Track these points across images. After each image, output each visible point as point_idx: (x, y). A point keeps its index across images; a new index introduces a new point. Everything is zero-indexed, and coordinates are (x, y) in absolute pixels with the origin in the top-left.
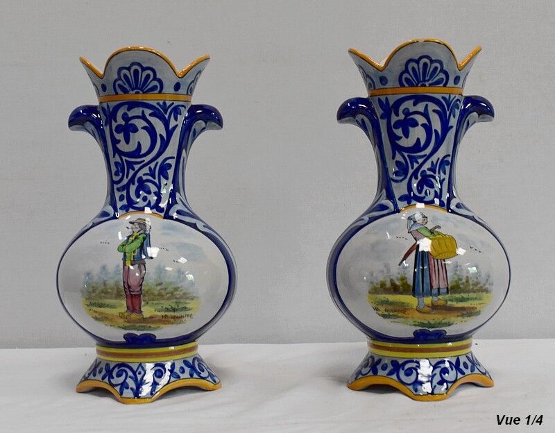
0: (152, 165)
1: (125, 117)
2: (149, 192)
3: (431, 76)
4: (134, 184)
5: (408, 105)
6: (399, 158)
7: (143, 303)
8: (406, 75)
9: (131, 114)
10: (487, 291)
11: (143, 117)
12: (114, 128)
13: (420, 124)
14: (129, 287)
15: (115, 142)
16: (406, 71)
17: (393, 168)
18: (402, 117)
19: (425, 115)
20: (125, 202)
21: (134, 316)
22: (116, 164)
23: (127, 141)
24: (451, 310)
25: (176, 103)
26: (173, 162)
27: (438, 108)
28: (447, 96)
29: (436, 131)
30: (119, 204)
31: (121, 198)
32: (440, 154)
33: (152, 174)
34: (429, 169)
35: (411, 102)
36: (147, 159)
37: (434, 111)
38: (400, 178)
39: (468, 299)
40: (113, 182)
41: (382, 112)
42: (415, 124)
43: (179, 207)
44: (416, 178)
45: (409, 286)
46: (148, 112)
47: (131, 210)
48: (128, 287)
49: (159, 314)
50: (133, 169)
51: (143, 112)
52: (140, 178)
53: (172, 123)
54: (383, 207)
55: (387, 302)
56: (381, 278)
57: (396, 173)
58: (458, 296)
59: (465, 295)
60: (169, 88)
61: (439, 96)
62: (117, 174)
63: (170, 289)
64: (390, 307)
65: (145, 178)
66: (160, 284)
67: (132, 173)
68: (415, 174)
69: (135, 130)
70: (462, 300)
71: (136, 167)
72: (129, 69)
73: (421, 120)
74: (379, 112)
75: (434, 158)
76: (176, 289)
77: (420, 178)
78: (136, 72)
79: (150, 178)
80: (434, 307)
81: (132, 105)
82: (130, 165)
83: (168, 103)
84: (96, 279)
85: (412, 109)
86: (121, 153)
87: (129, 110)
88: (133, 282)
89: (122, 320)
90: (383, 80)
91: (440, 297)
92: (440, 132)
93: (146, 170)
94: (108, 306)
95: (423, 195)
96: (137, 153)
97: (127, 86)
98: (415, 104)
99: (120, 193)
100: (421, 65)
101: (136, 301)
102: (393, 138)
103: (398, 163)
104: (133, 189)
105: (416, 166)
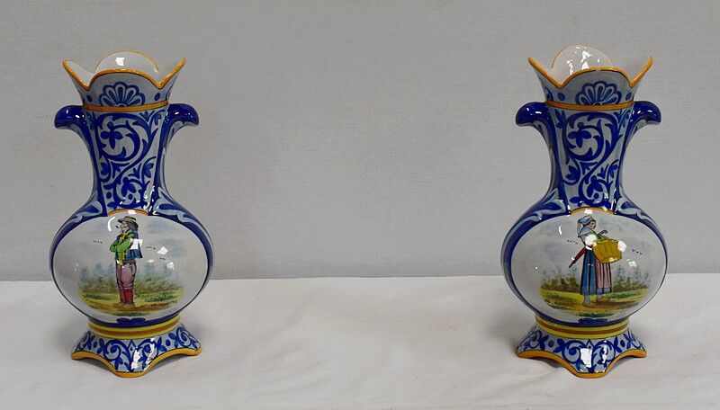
0: (136, 167)
1: (110, 126)
2: (134, 191)
3: (605, 97)
4: (120, 183)
5: (583, 120)
6: (571, 163)
7: (135, 296)
8: (581, 96)
9: (116, 123)
10: (645, 287)
11: (127, 126)
12: (99, 134)
13: (593, 135)
14: (122, 283)
15: (101, 146)
16: (583, 92)
17: (565, 172)
18: (576, 129)
19: (598, 128)
20: (112, 200)
21: (127, 306)
22: (103, 164)
23: (113, 146)
24: (613, 304)
25: (156, 111)
26: (154, 161)
27: (610, 122)
28: (618, 111)
29: (607, 141)
30: (107, 202)
31: (109, 196)
32: (610, 160)
33: (136, 174)
34: (599, 175)
35: (586, 117)
36: (131, 162)
37: (606, 125)
38: (572, 182)
39: (628, 296)
40: (99, 180)
41: (558, 121)
42: (589, 136)
43: (162, 201)
44: (587, 183)
45: (577, 286)
46: (131, 121)
47: (118, 207)
48: (120, 282)
49: (149, 303)
50: (119, 171)
51: (127, 122)
52: (126, 179)
53: (154, 128)
54: (556, 207)
55: (556, 297)
56: (553, 277)
57: (568, 177)
58: (619, 293)
59: (626, 293)
60: (150, 99)
61: (611, 113)
62: (103, 173)
63: (158, 283)
64: (559, 301)
65: (130, 178)
66: (150, 280)
67: (117, 173)
68: (586, 179)
69: (120, 137)
70: (622, 297)
71: (122, 169)
72: (114, 87)
73: (594, 133)
74: (556, 121)
75: (604, 165)
76: (163, 283)
77: (590, 182)
78: (120, 89)
79: (135, 178)
80: (598, 303)
81: (117, 116)
82: (116, 167)
83: (150, 112)
84: (91, 275)
85: (587, 123)
86: (107, 156)
87: (114, 120)
88: (126, 278)
89: (116, 309)
90: (562, 96)
91: (604, 295)
92: (610, 142)
93: (131, 171)
94: (103, 298)
95: (592, 198)
96: (122, 156)
97: (112, 100)
98: (589, 120)
99: (107, 191)
100: (597, 88)
101: (128, 295)
102: (568, 147)
103: (571, 168)
104: (119, 188)
105: (587, 171)
